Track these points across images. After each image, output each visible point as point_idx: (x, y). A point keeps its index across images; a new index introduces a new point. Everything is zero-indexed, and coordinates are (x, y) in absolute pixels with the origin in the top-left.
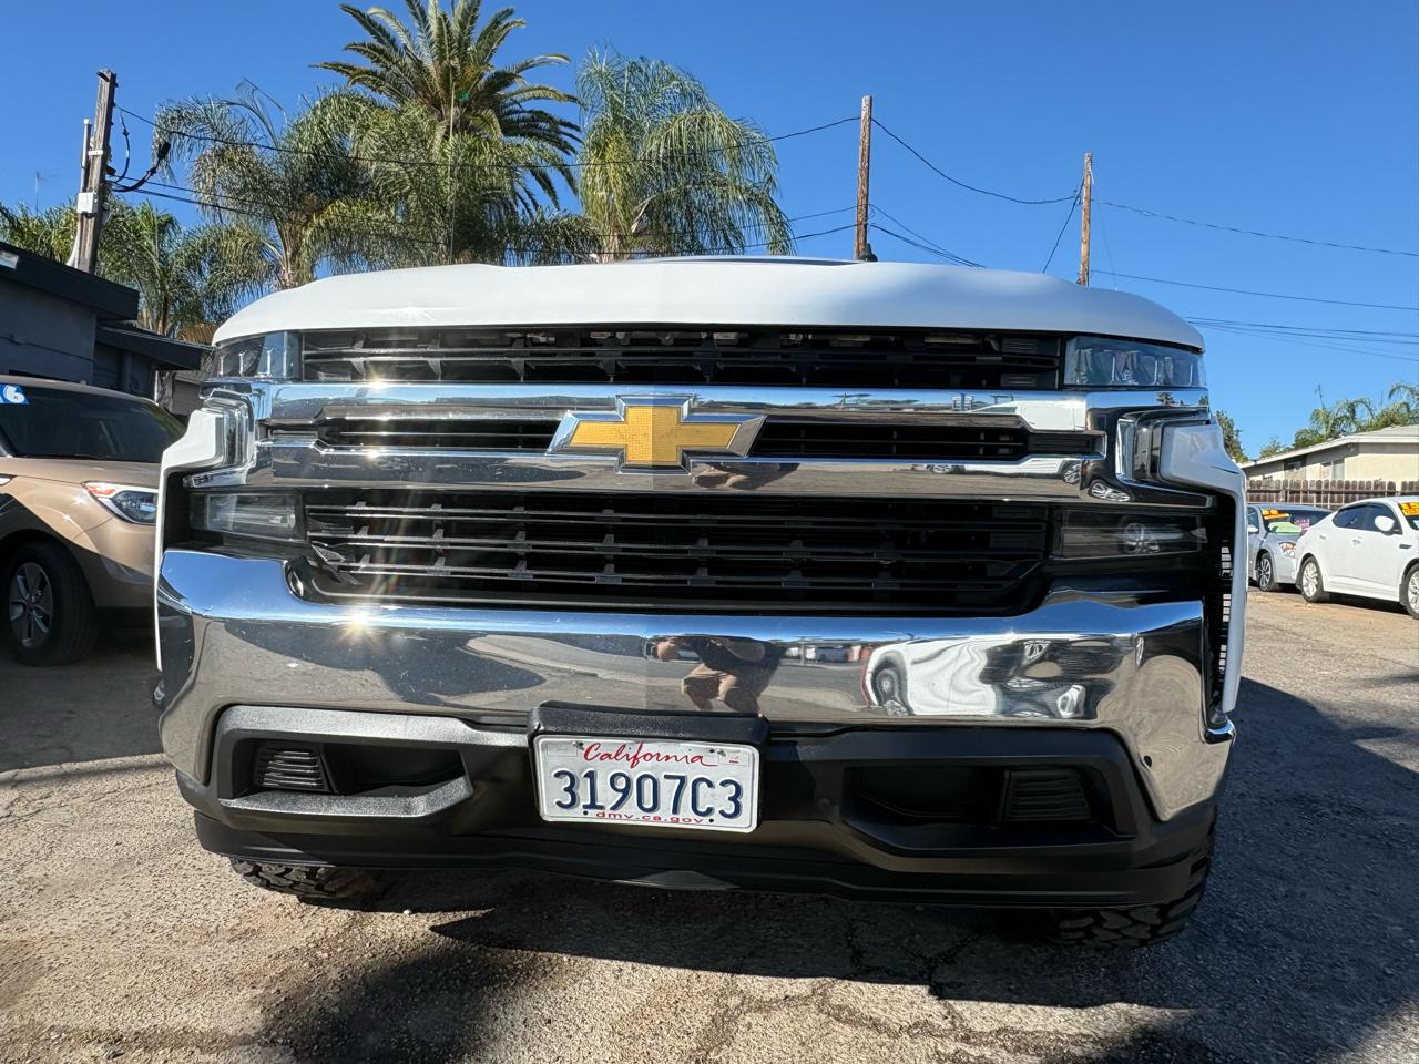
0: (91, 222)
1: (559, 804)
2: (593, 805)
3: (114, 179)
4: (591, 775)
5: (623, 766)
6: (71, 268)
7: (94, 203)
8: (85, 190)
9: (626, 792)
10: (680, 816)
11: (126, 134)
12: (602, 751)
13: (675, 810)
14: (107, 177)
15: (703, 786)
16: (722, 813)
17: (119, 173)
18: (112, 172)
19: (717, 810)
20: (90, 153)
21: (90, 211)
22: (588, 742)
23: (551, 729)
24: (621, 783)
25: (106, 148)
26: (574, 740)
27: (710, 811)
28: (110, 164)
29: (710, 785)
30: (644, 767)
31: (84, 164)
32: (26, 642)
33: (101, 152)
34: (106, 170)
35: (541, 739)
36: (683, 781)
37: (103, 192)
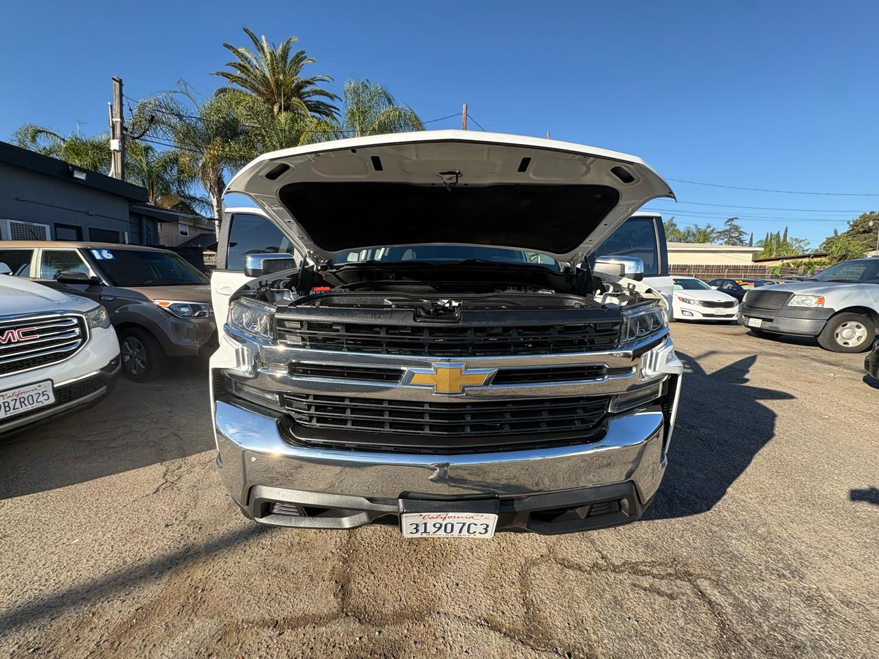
0: (119, 155)
1: (411, 533)
2: (425, 532)
3: (128, 133)
4: (425, 524)
5: (440, 521)
6: (112, 178)
7: (119, 145)
8: (114, 138)
9: (439, 528)
10: (462, 534)
11: (131, 110)
12: (430, 517)
13: (460, 532)
14: (124, 132)
15: (472, 526)
16: (480, 533)
17: (130, 130)
18: (126, 129)
19: (478, 532)
20: (114, 119)
21: (118, 149)
22: (424, 514)
23: (408, 511)
24: (438, 526)
25: (122, 118)
26: (419, 514)
27: (474, 532)
28: (124, 125)
29: (476, 525)
30: (447, 521)
31: (111, 125)
32: (134, 372)
33: (119, 120)
34: (123, 128)
35: (404, 515)
36: (464, 524)
37: (123, 139)
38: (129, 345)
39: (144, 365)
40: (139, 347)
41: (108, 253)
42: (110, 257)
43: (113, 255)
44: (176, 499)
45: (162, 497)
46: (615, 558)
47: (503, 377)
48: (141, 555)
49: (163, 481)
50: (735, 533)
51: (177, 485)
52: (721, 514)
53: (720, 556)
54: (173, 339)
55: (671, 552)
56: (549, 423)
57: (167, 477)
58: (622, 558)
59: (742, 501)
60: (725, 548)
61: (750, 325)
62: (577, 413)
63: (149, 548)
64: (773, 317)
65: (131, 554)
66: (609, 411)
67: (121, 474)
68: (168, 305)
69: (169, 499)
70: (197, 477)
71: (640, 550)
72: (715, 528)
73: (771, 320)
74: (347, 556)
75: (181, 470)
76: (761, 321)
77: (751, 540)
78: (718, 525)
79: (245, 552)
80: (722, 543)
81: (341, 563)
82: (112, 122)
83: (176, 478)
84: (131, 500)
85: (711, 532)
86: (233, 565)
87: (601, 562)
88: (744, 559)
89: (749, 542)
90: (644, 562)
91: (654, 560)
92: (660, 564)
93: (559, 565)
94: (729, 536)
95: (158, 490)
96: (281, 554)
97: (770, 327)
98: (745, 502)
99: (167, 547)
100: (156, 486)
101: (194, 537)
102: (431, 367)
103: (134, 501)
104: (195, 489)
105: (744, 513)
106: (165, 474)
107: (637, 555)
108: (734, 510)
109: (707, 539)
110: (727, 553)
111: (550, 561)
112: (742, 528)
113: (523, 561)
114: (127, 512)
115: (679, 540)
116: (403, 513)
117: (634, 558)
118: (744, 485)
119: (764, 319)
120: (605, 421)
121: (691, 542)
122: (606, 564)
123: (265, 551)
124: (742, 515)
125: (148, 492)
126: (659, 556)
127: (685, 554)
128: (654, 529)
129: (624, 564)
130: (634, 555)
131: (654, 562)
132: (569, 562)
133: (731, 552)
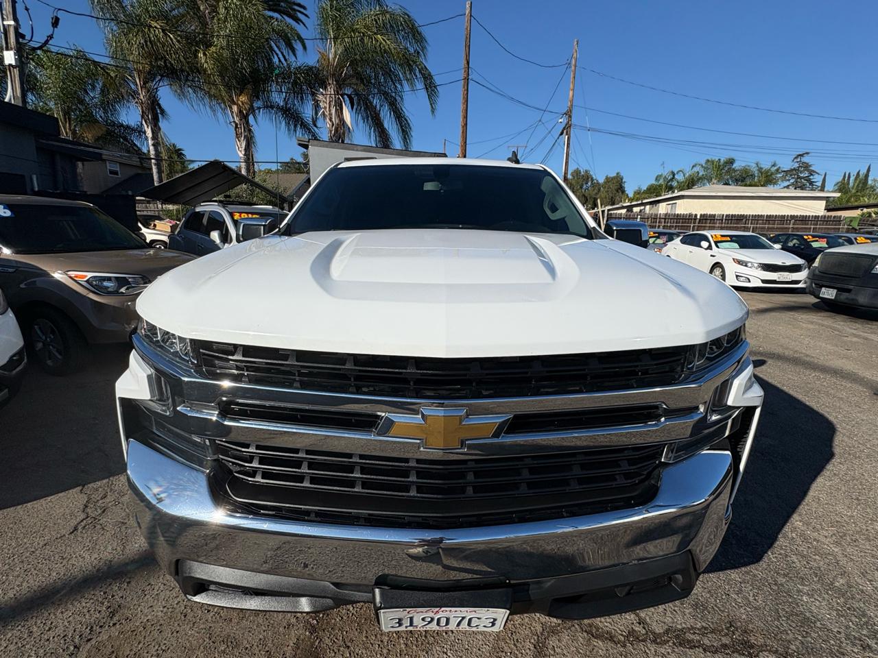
0: (16, 71)
1: (392, 627)
2: (411, 625)
3: (25, 41)
4: (411, 618)
5: (430, 615)
6: (9, 104)
7: (15, 59)
8: (7, 49)
9: (430, 622)
10: (460, 627)
11: (27, 9)
12: (417, 611)
13: (458, 626)
14: (21, 40)
15: (475, 619)
16: (485, 626)
17: (28, 37)
18: (23, 36)
19: (482, 626)
20: (5, 23)
21: (14, 63)
22: (409, 609)
23: (387, 606)
24: (428, 619)
25: (15, 19)
26: (401, 609)
27: (478, 626)
28: (20, 31)
29: (479, 619)
30: (441, 615)
31: (2, 31)
32: (49, 362)
33: (12, 23)
34: (19, 35)
35: (382, 611)
36: (463, 618)
37: (20, 50)
38: (40, 328)
39: (60, 354)
40: (53, 332)
41: (4, 208)
42: (8, 213)
43: (11, 211)
44: (100, 542)
45: (80, 539)
46: (655, 624)
47: (519, 423)
48: (52, 623)
49: (83, 516)
50: (806, 585)
51: (101, 522)
52: (789, 559)
53: (788, 619)
54: (95, 322)
55: (726, 614)
56: (581, 481)
57: (88, 510)
58: (665, 623)
59: (815, 540)
60: (794, 608)
61: (821, 295)
62: (620, 467)
63: (62, 613)
64: (851, 287)
65: (39, 622)
66: (663, 460)
67: (29, 504)
68: (85, 280)
69: (90, 541)
70: (127, 510)
71: (687, 611)
72: (781, 580)
73: (849, 291)
74: (315, 622)
75: (107, 500)
76: (835, 291)
77: (826, 596)
78: (785, 575)
79: (185, 616)
80: (790, 600)
81: (307, 633)
82: (4, 25)
83: (100, 512)
84: (42, 543)
85: (775, 584)
86: (169, 635)
87: (638, 628)
88: (818, 624)
89: (824, 599)
90: (693, 628)
91: (704, 625)
92: (713, 632)
93: (585, 634)
94: (799, 591)
95: (76, 529)
96: (231, 620)
97: (847, 299)
98: (818, 541)
99: (85, 610)
100: (74, 522)
101: (120, 595)
102: (418, 414)
103: (45, 545)
104: (123, 528)
105: (817, 557)
106: (86, 506)
107: (684, 618)
108: (805, 553)
109: (771, 595)
110: (797, 615)
111: (573, 629)
112: (815, 579)
113: (539, 629)
114: (36, 561)
115: (736, 597)
116: (381, 608)
117: (679, 622)
118: (816, 518)
119: (839, 290)
120: (656, 472)
121: (751, 599)
122: (644, 632)
123: (212, 614)
124: (815, 560)
125: (63, 532)
126: (712, 620)
127: (744, 616)
128: (705, 581)
129: (667, 632)
130: (679, 618)
131: (706, 628)
132: (597, 629)
133: (802, 613)
